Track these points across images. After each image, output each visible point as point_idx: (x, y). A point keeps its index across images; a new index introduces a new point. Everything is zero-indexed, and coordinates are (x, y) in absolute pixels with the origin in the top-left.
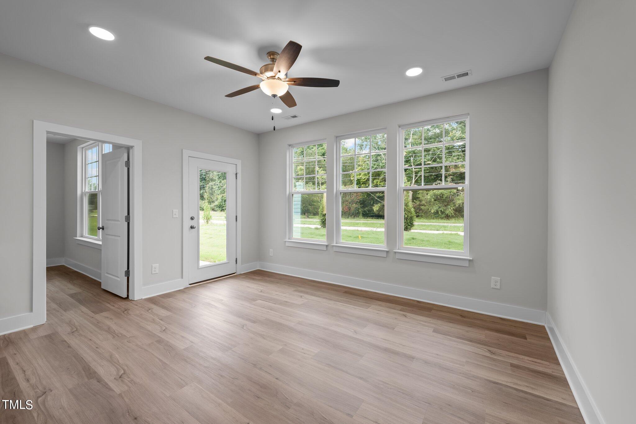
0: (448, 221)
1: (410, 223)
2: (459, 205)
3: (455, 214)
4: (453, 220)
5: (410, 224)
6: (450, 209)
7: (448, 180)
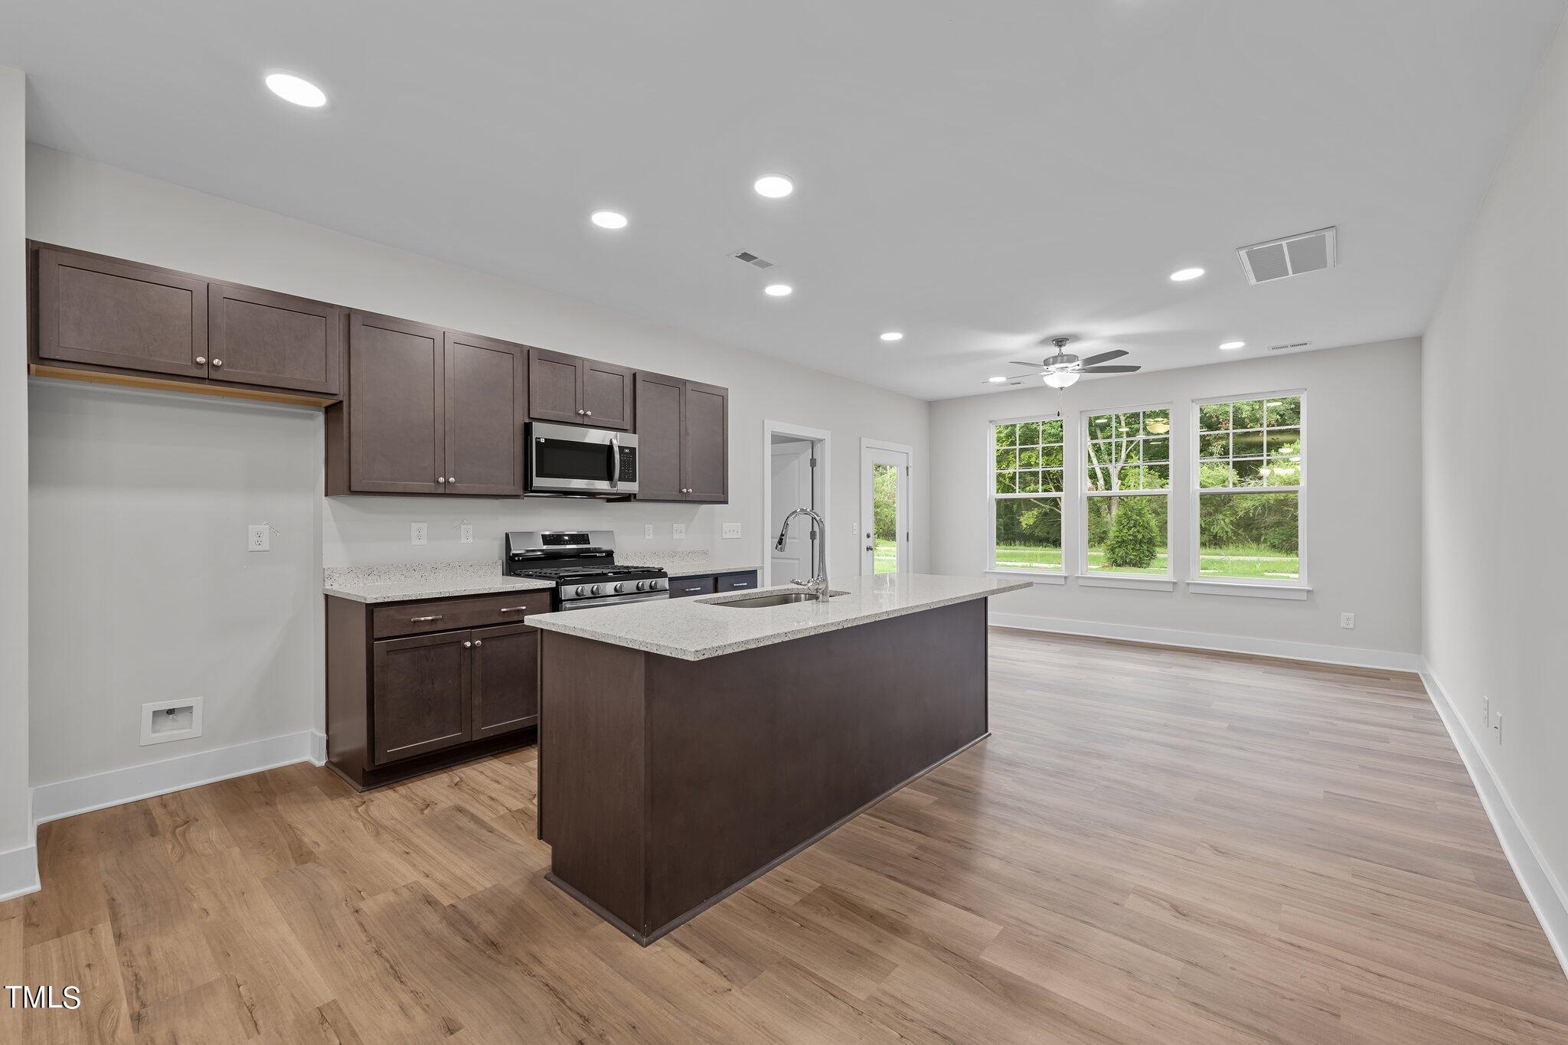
0: (1218, 551)
1: (1148, 551)
2: (1247, 513)
3: (1236, 534)
4: (1232, 549)
5: (1147, 553)
6: (1222, 522)
7: (1215, 450)
